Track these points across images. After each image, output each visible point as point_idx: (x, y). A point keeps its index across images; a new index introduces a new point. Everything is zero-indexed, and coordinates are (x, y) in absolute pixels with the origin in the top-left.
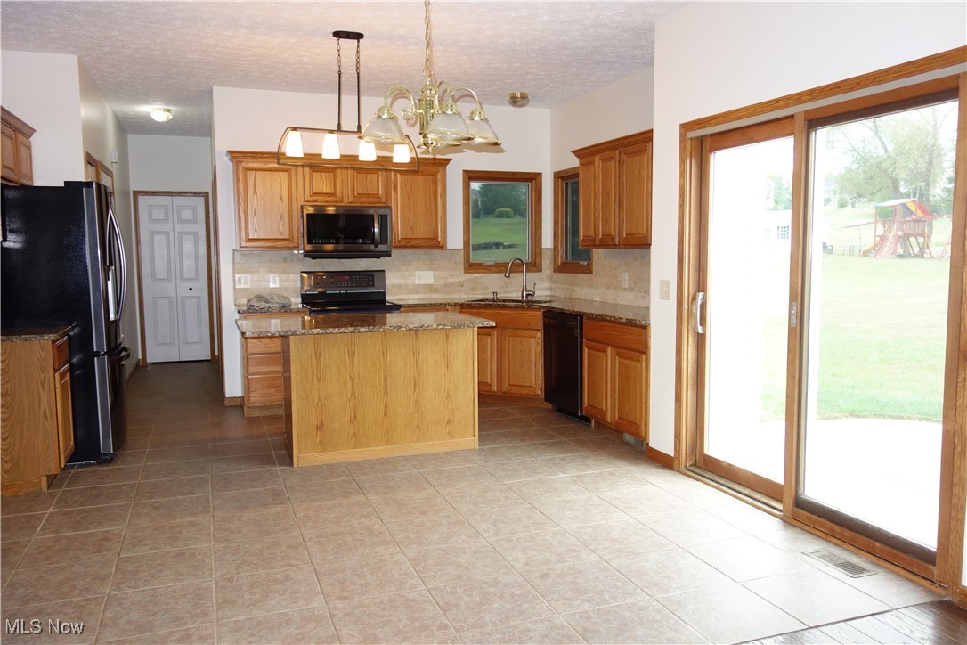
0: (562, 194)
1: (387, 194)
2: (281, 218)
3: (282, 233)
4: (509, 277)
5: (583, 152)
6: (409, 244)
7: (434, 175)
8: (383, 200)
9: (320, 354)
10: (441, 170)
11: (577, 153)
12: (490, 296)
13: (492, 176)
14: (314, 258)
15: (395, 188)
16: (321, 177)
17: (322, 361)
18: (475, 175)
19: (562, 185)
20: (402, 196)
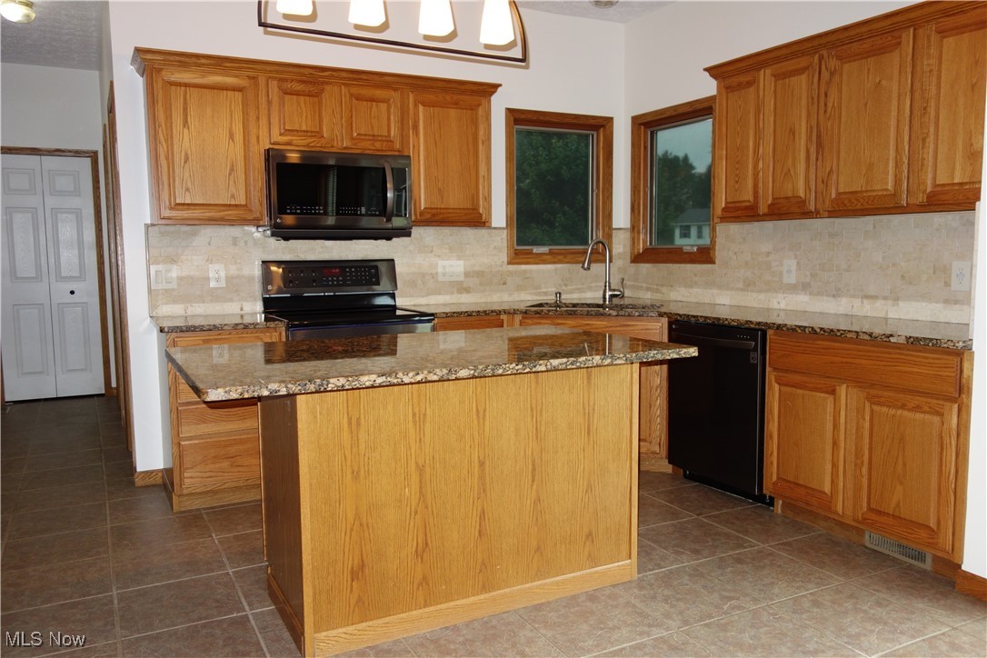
0: (645, 148)
1: (404, 138)
2: (232, 169)
3: (233, 196)
4: (589, 269)
5: (730, 68)
6: (437, 218)
7: (473, 108)
8: (398, 146)
9: (358, 420)
10: (484, 101)
11: (714, 71)
12: (551, 298)
13: (547, 118)
14: (286, 239)
15: (416, 127)
16: (299, 104)
17: (362, 435)
18: (523, 117)
19: (645, 134)
20: (426, 141)
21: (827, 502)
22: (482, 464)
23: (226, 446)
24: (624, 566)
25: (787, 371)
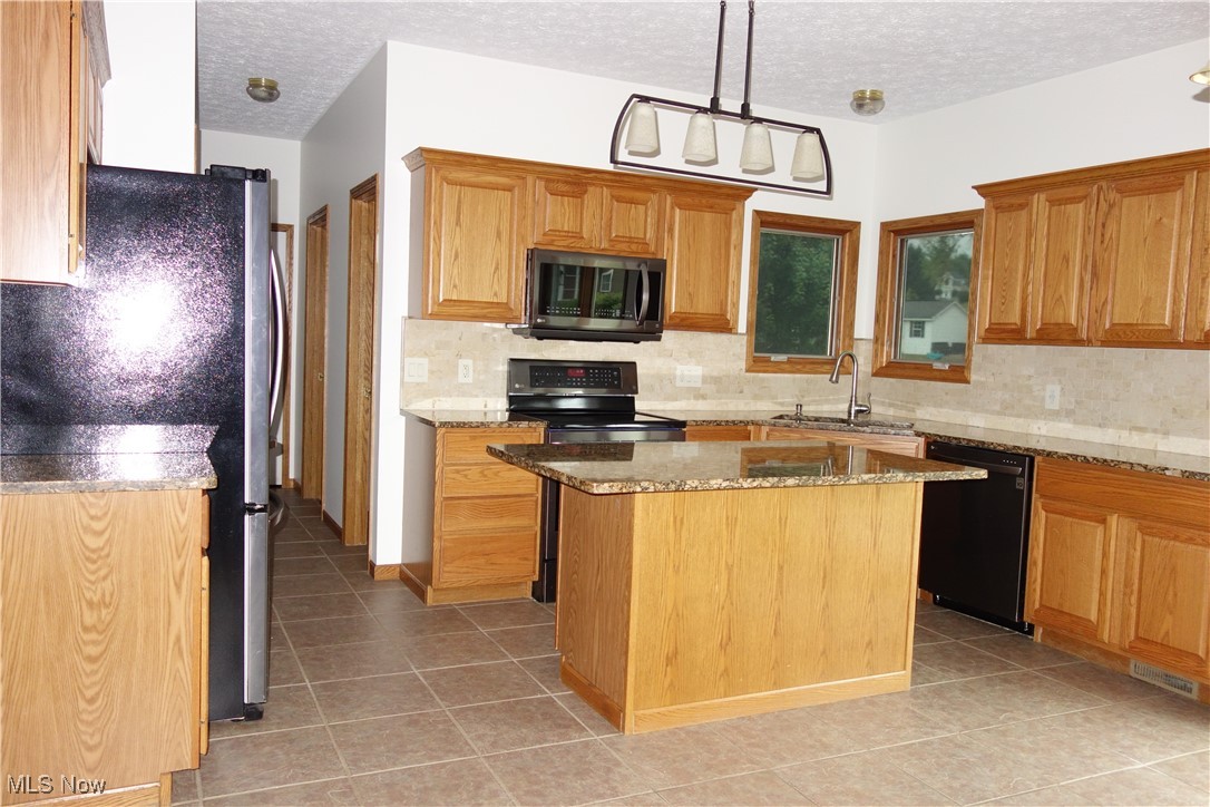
0: (894, 256)
1: (659, 240)
2: (497, 268)
3: (496, 294)
4: (837, 382)
5: (1002, 188)
6: (688, 323)
7: (728, 212)
8: (652, 248)
10: (738, 205)
11: (983, 190)
12: (791, 410)
13: (794, 221)
14: (540, 338)
15: (671, 230)
16: (563, 204)
17: (684, 533)
18: (770, 219)
19: (895, 242)
20: (680, 244)
21: (1091, 630)
22: (781, 568)
23: (482, 543)
24: (899, 677)
25: (1055, 498)
